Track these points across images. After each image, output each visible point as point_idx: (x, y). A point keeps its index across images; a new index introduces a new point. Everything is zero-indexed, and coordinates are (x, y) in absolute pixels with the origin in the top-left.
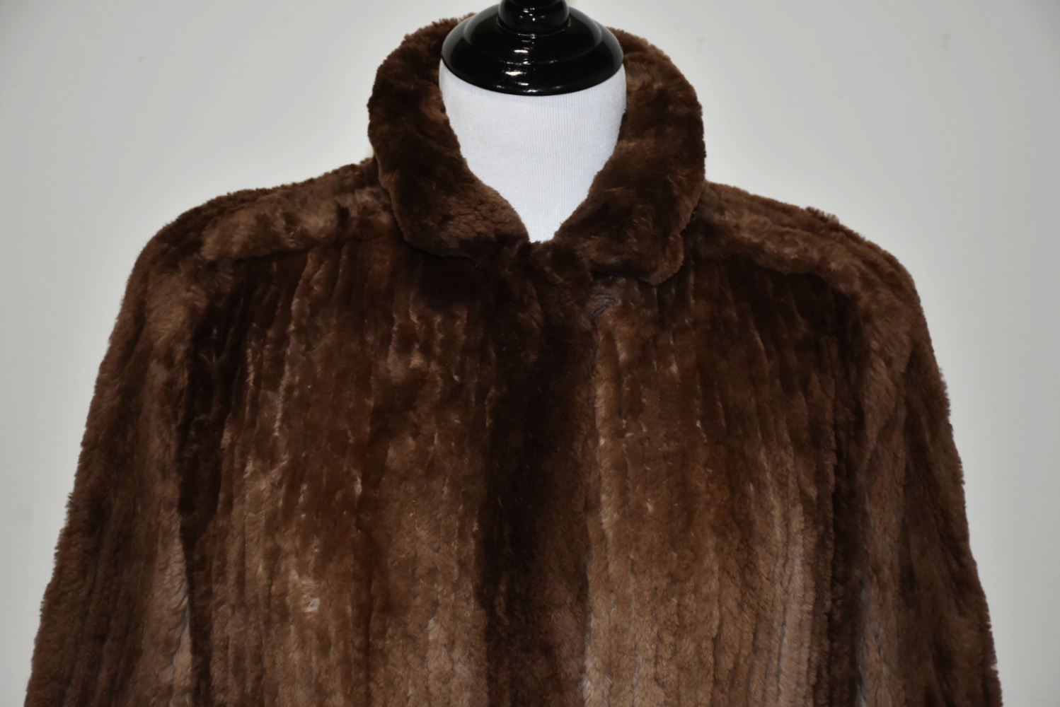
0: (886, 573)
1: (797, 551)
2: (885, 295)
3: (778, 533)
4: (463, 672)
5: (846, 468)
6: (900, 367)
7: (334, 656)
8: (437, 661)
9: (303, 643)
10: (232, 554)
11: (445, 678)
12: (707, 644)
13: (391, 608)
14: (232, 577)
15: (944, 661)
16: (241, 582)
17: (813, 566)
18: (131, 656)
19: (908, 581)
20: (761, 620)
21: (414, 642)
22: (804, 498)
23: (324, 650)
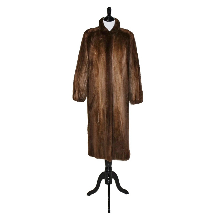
0: (131, 52)
1: (125, 50)
2: (131, 35)
3: (124, 49)
4: (105, 57)
5: (129, 45)
6: (132, 39)
7: (97, 56)
8: (103, 56)
9: (95, 56)
10: (90, 51)
11: (104, 57)
12: (119, 56)
13: (100, 53)
14: (90, 52)
15: (135, 58)
16: (91, 52)
17: (126, 51)
18: (84, 58)
19: (133, 53)
20: (123, 55)
21: (102, 55)
22: (126, 47)
23: (96, 56)
